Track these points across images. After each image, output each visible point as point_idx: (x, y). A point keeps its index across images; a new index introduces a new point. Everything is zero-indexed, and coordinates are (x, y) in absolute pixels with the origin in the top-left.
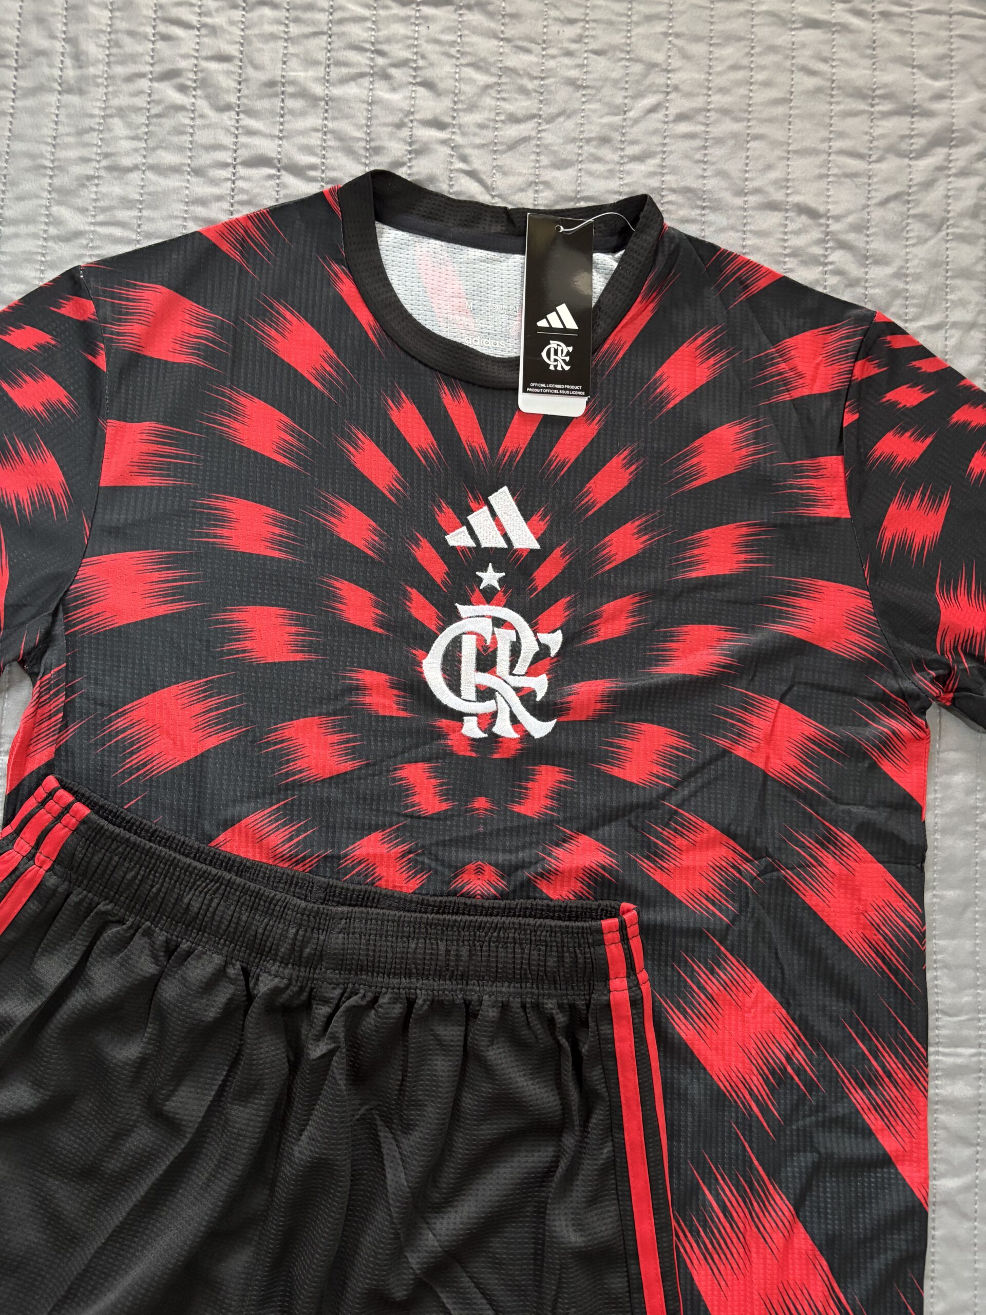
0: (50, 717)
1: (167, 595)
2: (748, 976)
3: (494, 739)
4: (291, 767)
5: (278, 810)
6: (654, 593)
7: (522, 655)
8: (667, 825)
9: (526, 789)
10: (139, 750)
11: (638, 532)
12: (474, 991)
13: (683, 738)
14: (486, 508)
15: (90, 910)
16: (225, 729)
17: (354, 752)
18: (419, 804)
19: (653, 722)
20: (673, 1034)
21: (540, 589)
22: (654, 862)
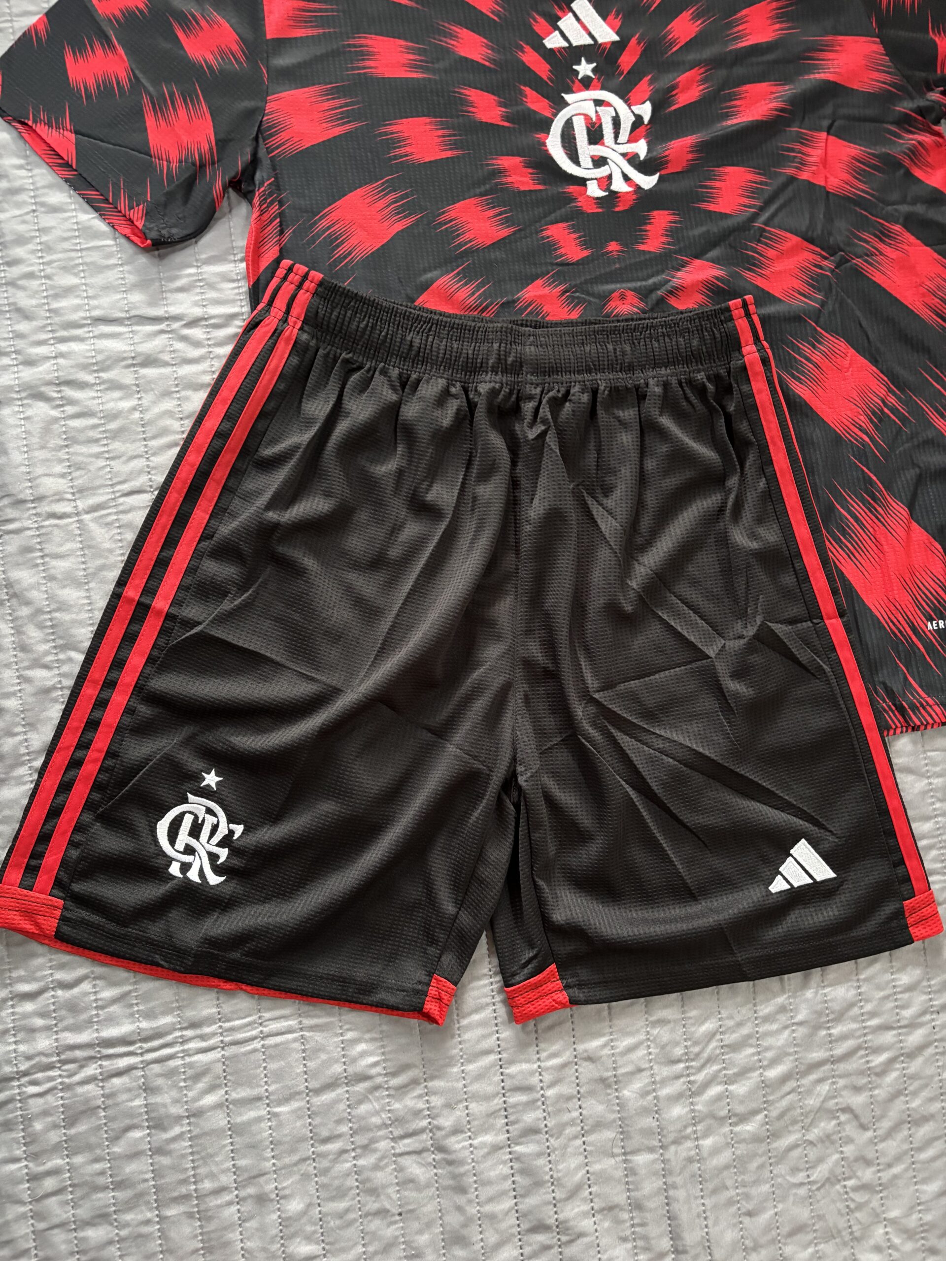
0: (271, 222)
1: (338, 119)
2: (842, 344)
3: (614, 195)
4: (462, 239)
5: (458, 274)
6: (715, 63)
7: (622, 126)
8: (759, 241)
9: (646, 231)
10: (342, 243)
11: (692, 19)
12: (639, 378)
13: (759, 174)
14: (570, 14)
15: (335, 360)
16: (405, 217)
17: (508, 221)
18: (565, 254)
19: (733, 165)
20: (794, 395)
21: (625, 72)
22: (754, 271)
